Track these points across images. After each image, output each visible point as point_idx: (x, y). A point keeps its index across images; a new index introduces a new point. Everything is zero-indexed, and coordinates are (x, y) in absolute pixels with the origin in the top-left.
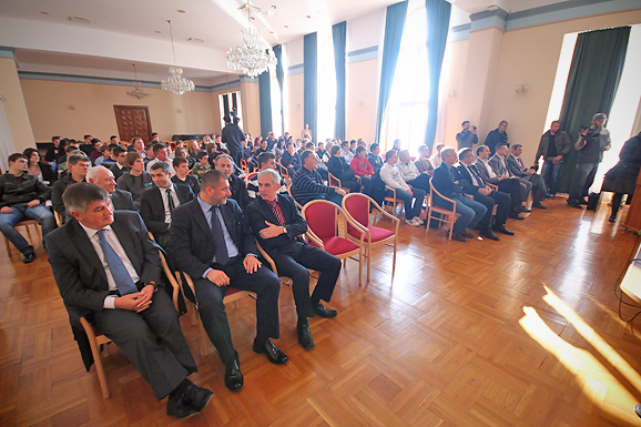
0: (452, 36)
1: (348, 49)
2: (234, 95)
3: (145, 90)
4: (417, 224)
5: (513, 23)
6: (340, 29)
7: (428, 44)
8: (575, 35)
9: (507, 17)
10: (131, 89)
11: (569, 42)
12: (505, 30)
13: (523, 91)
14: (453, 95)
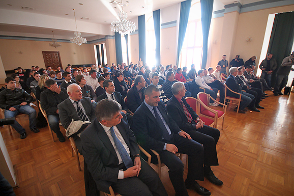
0: (213, 16)
1: (161, 22)
2: (102, 46)
3: (58, 44)
4: (216, 105)
5: (244, 9)
6: (157, 13)
7: (202, 19)
8: (274, 15)
9: (241, 7)
10: (51, 43)
11: (271, 18)
12: (240, 12)
13: (249, 40)
14: (215, 43)
